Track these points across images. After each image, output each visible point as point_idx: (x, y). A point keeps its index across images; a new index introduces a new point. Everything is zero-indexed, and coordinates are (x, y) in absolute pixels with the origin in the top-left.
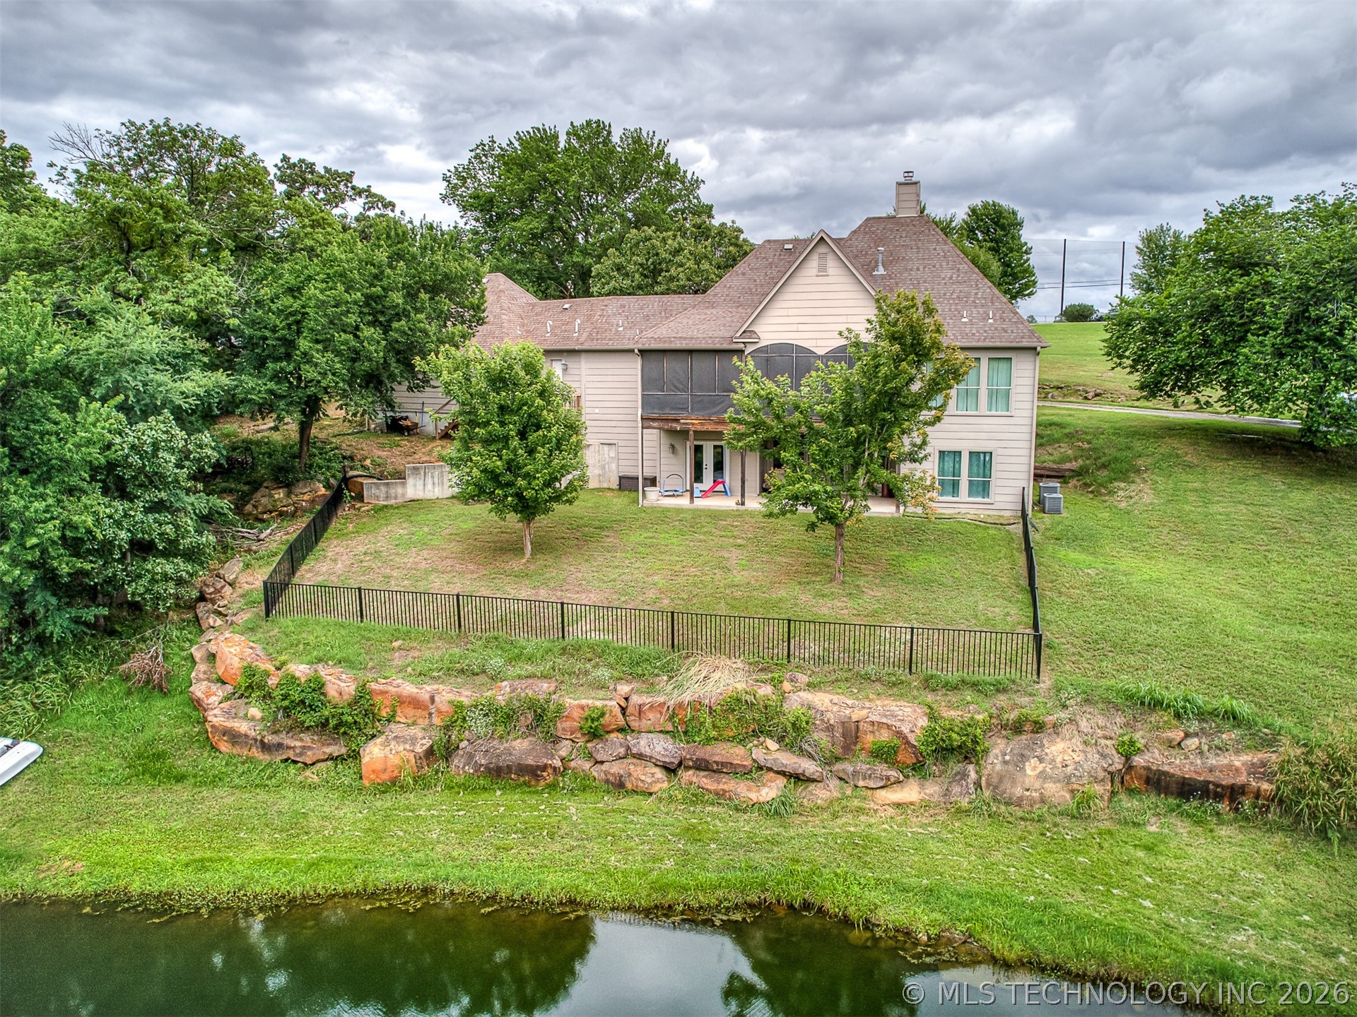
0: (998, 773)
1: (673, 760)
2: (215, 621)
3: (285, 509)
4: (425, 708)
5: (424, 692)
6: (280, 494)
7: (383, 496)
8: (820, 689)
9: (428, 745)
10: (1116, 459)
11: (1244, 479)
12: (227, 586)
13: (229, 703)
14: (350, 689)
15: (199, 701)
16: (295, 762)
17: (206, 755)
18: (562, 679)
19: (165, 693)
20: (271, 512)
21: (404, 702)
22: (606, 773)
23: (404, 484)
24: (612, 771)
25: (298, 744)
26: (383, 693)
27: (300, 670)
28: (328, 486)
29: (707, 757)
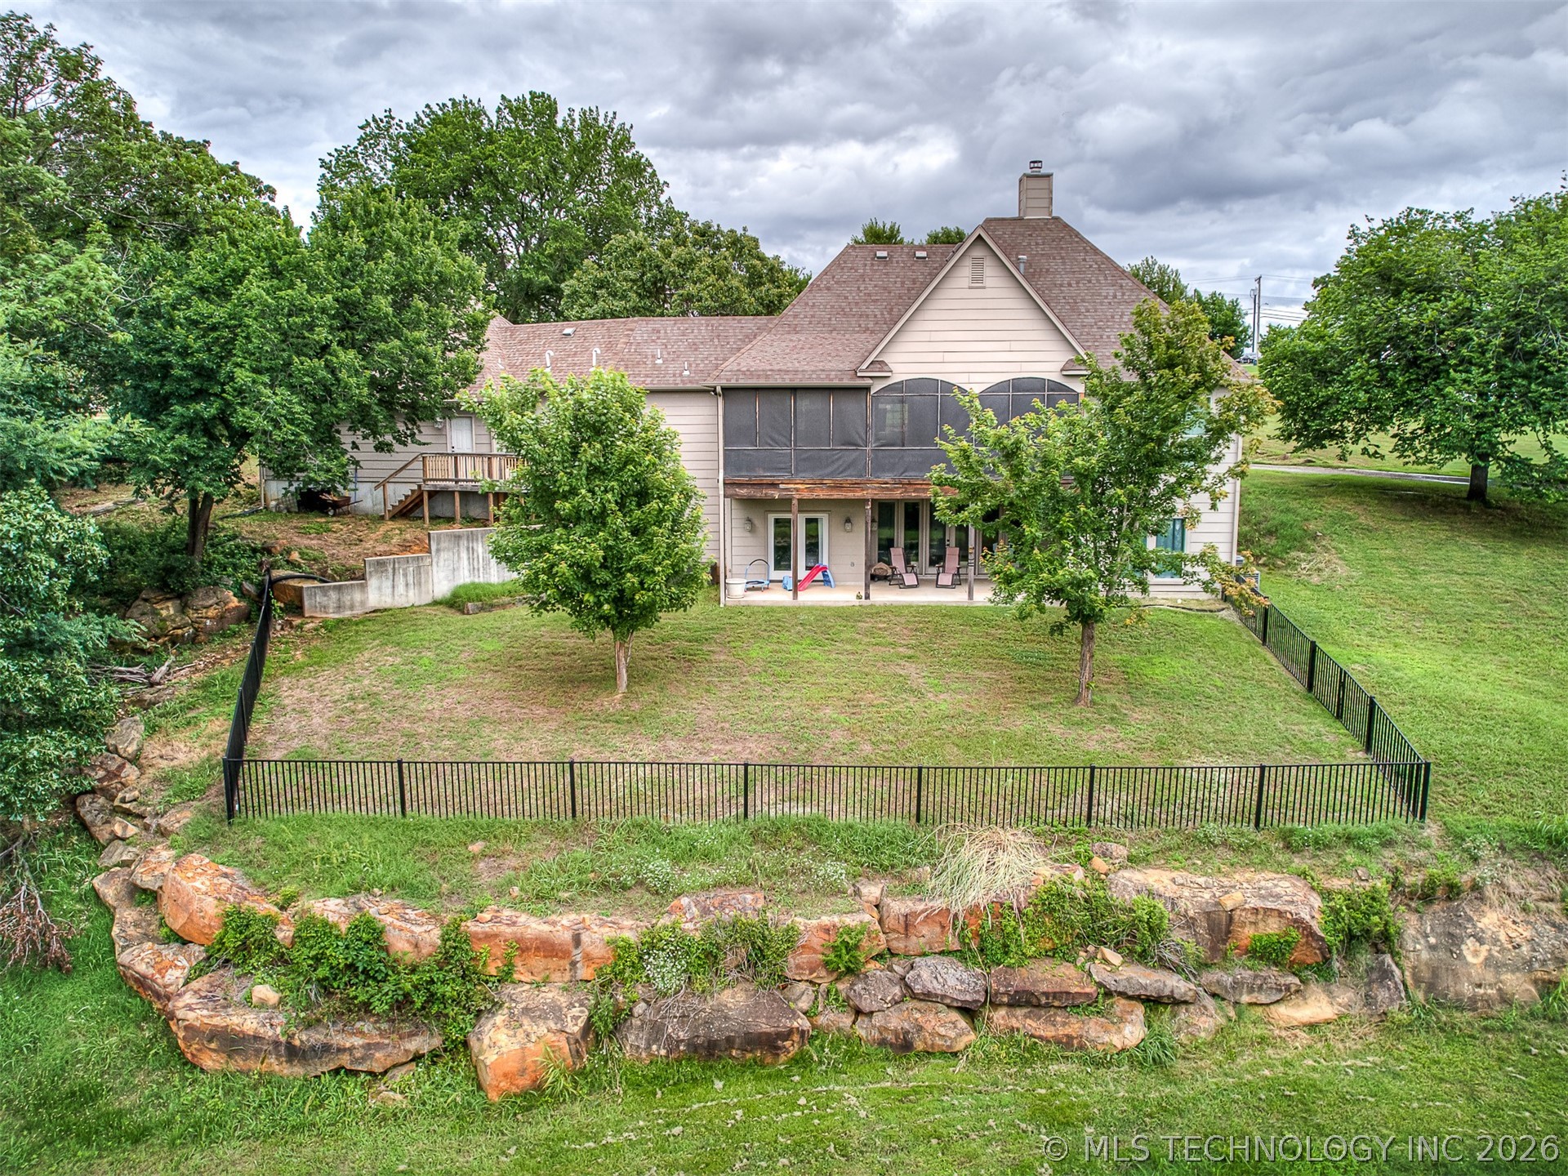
0: (1426, 964)
1: (977, 997)
2: (125, 828)
3: (180, 632)
4: (566, 954)
5: (560, 925)
6: (168, 610)
7: (332, 605)
8: (1148, 864)
9: (584, 1017)
10: (1283, 524)
11: (1439, 544)
12: (128, 765)
13: (206, 978)
14: (431, 935)
15: (142, 982)
16: (356, 1073)
17: (176, 1079)
18: (769, 883)
19: (68, 971)
20: (157, 638)
21: (528, 949)
22: (883, 1029)
23: (363, 587)
24: (892, 1026)
25: (358, 1041)
26: (489, 937)
27: (332, 909)
28: (241, 594)
29: (1028, 987)
